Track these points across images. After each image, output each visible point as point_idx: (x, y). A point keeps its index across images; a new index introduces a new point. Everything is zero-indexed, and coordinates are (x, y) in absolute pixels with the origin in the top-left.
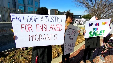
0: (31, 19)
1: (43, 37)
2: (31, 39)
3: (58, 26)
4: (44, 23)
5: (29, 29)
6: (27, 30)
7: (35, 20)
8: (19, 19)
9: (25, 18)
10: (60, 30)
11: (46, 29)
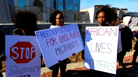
0: (53, 32)
1: (67, 48)
2: (58, 52)
3: (75, 33)
4: (64, 34)
5: (54, 42)
6: (52, 44)
7: (56, 32)
8: (43, 35)
9: (48, 32)
10: (78, 36)
11: (67, 38)
